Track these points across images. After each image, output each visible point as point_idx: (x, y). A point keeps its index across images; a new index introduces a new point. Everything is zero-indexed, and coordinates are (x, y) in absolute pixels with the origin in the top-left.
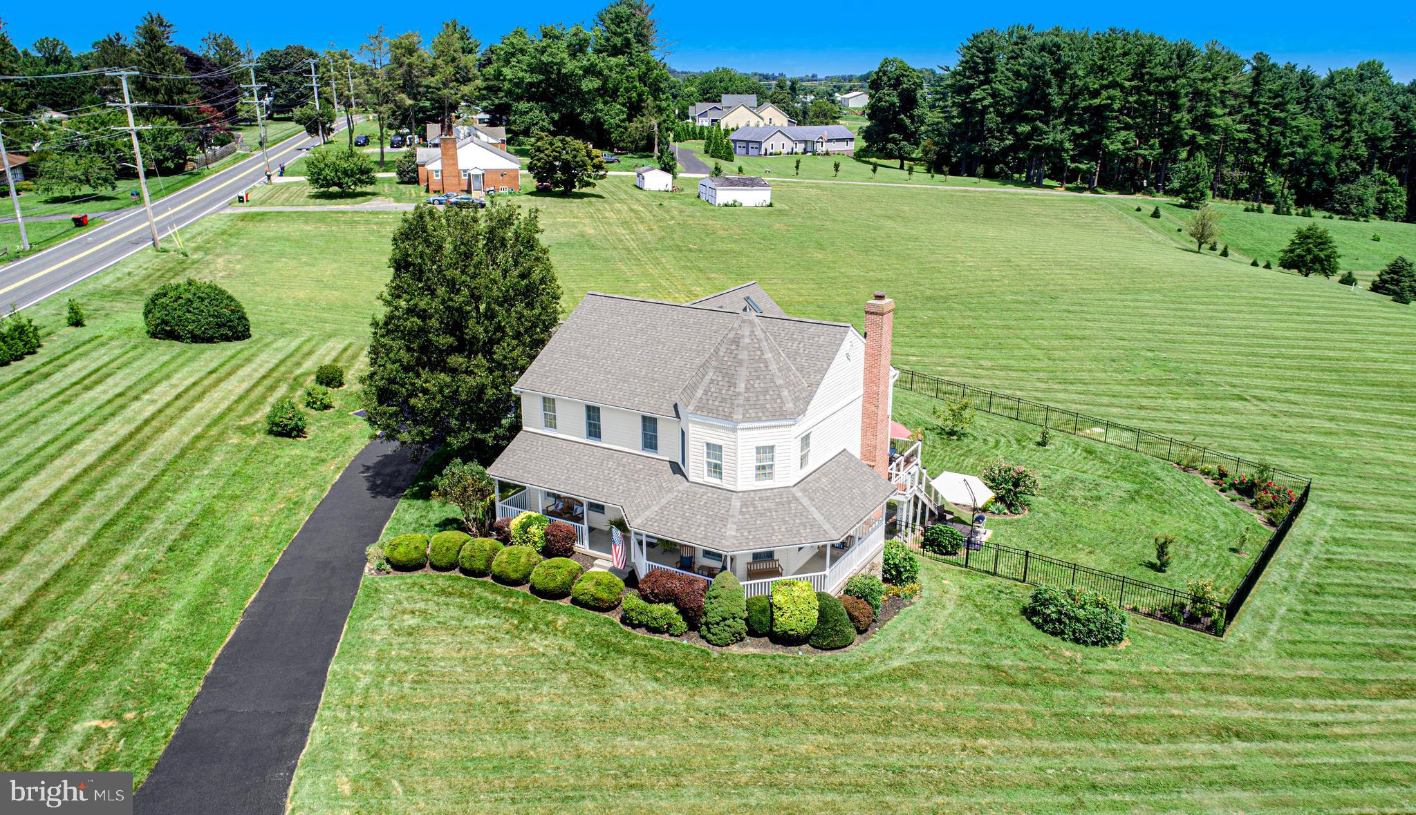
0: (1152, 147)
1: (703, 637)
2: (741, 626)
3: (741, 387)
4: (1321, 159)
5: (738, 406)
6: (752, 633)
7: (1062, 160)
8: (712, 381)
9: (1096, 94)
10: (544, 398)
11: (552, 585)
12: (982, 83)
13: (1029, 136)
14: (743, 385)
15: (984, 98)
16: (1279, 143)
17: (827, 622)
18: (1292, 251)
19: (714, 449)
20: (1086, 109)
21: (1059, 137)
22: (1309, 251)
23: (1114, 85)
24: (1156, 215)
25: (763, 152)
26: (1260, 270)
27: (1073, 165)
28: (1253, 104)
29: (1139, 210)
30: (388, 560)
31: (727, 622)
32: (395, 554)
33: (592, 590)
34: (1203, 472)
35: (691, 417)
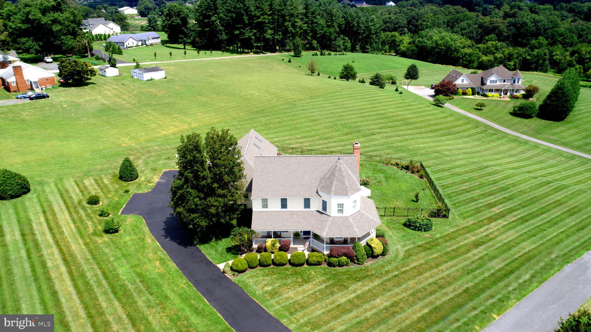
0: (279, 35)
1: (355, 263)
4: (329, 34)
5: (348, 191)
6: (368, 257)
10: (262, 199)
12: (214, 14)
14: (347, 184)
15: (216, 20)
18: (343, 73)
22: (349, 73)
24: (290, 61)
25: (125, 47)
26: (332, 80)
27: (255, 44)
29: (283, 60)
30: (236, 271)
32: (239, 268)
33: (316, 259)
34: (392, 165)
35: (333, 197)
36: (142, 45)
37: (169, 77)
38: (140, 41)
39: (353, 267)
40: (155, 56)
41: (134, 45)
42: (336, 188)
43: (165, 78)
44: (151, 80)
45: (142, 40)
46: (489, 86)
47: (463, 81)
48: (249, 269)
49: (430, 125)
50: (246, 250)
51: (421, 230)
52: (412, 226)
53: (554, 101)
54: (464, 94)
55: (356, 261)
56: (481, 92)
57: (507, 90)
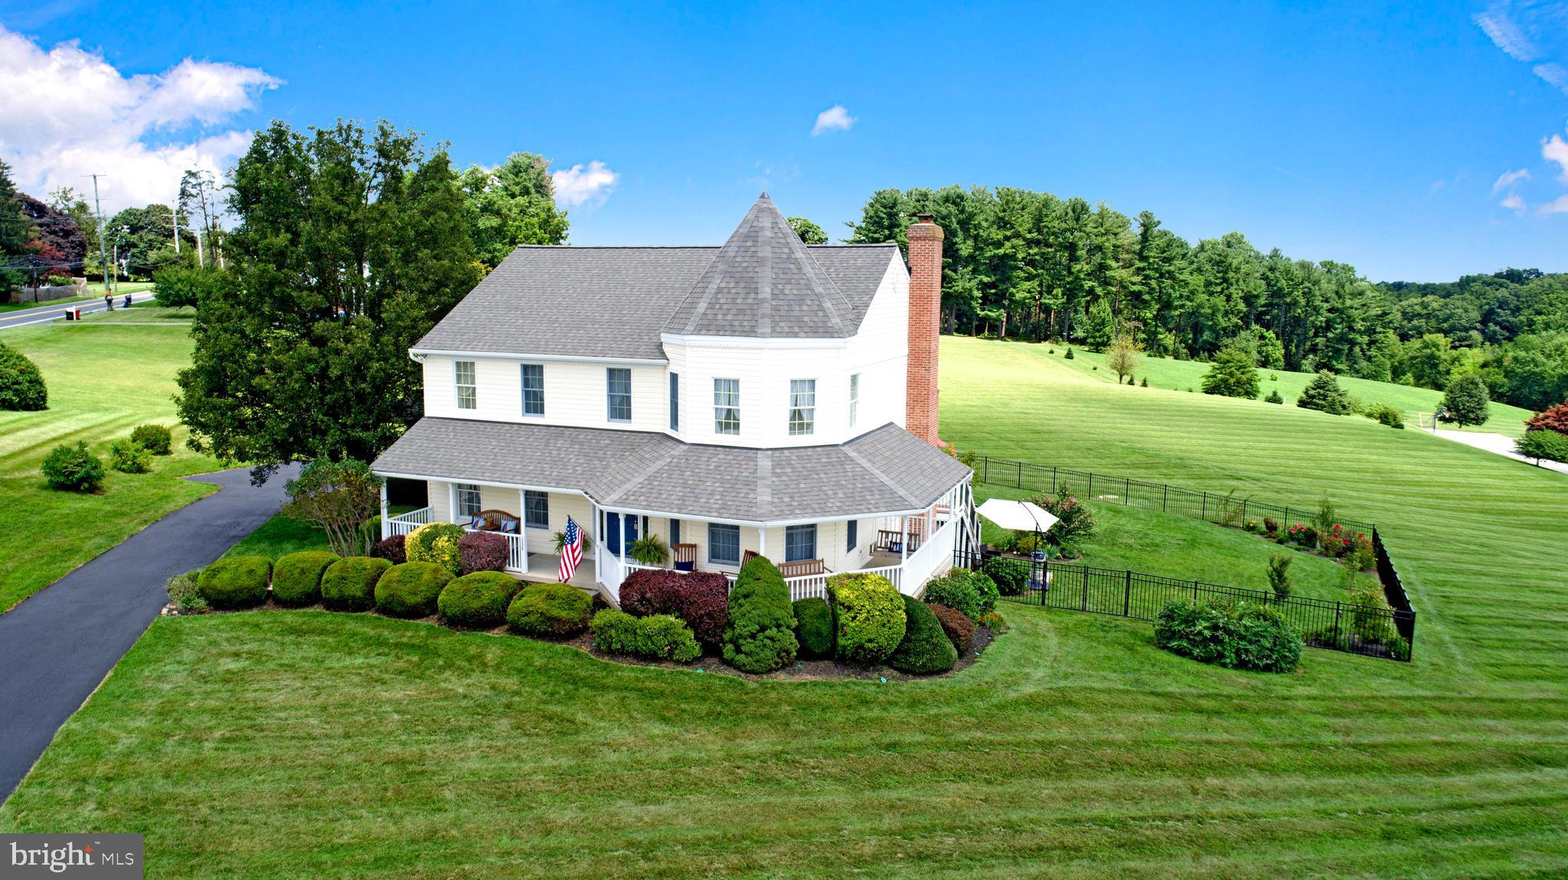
1: (729, 663)
2: (790, 641)
3: (766, 291)
4: (1209, 312)
5: (764, 316)
6: (806, 654)
7: (972, 308)
8: (720, 290)
10: (458, 364)
11: (476, 604)
14: (768, 290)
17: (920, 630)
18: (1213, 377)
19: (726, 388)
21: (968, 285)
22: (1231, 375)
23: (1017, 235)
24: (1069, 356)
27: (982, 313)
28: (1143, 258)
29: (1052, 352)
30: (202, 593)
31: (768, 632)
32: (215, 582)
34: (1248, 527)
35: (690, 341)
39: (704, 675)
42: (711, 306)
55: (727, 651)
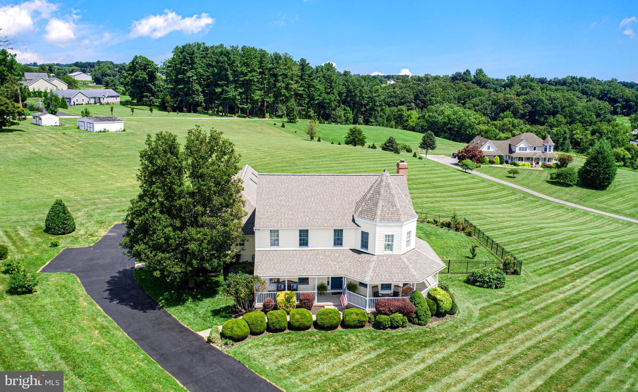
0: (270, 98)
1: (415, 324)
5: (401, 215)
6: (433, 316)
8: (383, 206)
9: (246, 75)
10: (271, 231)
11: (335, 322)
12: (191, 69)
13: (222, 93)
15: (193, 76)
16: (313, 95)
18: (349, 137)
20: (243, 81)
21: (234, 94)
22: (356, 137)
24: (283, 126)
25: (73, 104)
26: (336, 146)
27: (241, 106)
29: (275, 124)
30: (231, 338)
31: (427, 313)
32: (235, 333)
33: (357, 318)
34: (428, 222)
35: (378, 224)
36: (95, 103)
37: (128, 131)
38: (92, 98)
39: (413, 329)
40: (112, 110)
41: (84, 103)
42: (382, 211)
43: (124, 130)
44: (104, 131)
45: (95, 98)
46: (518, 154)
47: (489, 148)
48: (250, 336)
49: (461, 190)
50: (243, 310)
51: (490, 287)
52: (479, 281)
53: (595, 167)
54: (491, 162)
55: (416, 320)
56: (510, 161)
57: (538, 159)
